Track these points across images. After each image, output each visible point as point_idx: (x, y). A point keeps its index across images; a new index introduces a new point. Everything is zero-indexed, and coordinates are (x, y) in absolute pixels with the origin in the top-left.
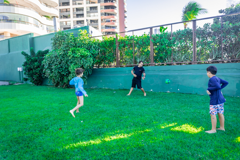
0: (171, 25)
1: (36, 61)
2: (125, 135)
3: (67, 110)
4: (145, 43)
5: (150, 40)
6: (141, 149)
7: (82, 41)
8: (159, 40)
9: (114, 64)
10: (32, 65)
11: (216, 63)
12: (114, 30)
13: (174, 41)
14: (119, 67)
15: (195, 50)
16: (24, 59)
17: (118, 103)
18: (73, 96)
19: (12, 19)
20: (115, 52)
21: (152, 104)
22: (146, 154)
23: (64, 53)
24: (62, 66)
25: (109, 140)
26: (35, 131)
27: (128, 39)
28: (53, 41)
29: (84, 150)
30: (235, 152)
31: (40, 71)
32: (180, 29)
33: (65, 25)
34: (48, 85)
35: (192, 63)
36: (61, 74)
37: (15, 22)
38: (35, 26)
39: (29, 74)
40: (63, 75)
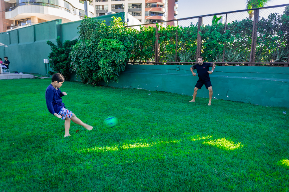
0: (226, 14)
1: (63, 52)
2: (147, 144)
3: (90, 111)
4: (191, 36)
5: (198, 33)
6: (159, 162)
7: (115, 30)
8: (208, 33)
9: (152, 60)
10: (58, 56)
11: (279, 67)
12: (160, 17)
13: (228, 35)
14: (158, 65)
15: (254, 48)
16: (50, 50)
17: (150, 107)
18: (101, 95)
19: (40, 2)
20: (155, 45)
21: (190, 112)
22: (164, 167)
23: (93, 44)
24: (91, 60)
25: (128, 148)
26: (50, 131)
27: (171, 31)
28: (80, 30)
29: (96, 157)
30: (271, 177)
31: (67, 64)
32: (237, 20)
33: (102, 9)
34: (76, 81)
35: (248, 65)
36: (90, 69)
37: (43, 4)
38: (66, 11)
39: (55, 68)
40: (93, 70)
